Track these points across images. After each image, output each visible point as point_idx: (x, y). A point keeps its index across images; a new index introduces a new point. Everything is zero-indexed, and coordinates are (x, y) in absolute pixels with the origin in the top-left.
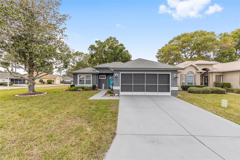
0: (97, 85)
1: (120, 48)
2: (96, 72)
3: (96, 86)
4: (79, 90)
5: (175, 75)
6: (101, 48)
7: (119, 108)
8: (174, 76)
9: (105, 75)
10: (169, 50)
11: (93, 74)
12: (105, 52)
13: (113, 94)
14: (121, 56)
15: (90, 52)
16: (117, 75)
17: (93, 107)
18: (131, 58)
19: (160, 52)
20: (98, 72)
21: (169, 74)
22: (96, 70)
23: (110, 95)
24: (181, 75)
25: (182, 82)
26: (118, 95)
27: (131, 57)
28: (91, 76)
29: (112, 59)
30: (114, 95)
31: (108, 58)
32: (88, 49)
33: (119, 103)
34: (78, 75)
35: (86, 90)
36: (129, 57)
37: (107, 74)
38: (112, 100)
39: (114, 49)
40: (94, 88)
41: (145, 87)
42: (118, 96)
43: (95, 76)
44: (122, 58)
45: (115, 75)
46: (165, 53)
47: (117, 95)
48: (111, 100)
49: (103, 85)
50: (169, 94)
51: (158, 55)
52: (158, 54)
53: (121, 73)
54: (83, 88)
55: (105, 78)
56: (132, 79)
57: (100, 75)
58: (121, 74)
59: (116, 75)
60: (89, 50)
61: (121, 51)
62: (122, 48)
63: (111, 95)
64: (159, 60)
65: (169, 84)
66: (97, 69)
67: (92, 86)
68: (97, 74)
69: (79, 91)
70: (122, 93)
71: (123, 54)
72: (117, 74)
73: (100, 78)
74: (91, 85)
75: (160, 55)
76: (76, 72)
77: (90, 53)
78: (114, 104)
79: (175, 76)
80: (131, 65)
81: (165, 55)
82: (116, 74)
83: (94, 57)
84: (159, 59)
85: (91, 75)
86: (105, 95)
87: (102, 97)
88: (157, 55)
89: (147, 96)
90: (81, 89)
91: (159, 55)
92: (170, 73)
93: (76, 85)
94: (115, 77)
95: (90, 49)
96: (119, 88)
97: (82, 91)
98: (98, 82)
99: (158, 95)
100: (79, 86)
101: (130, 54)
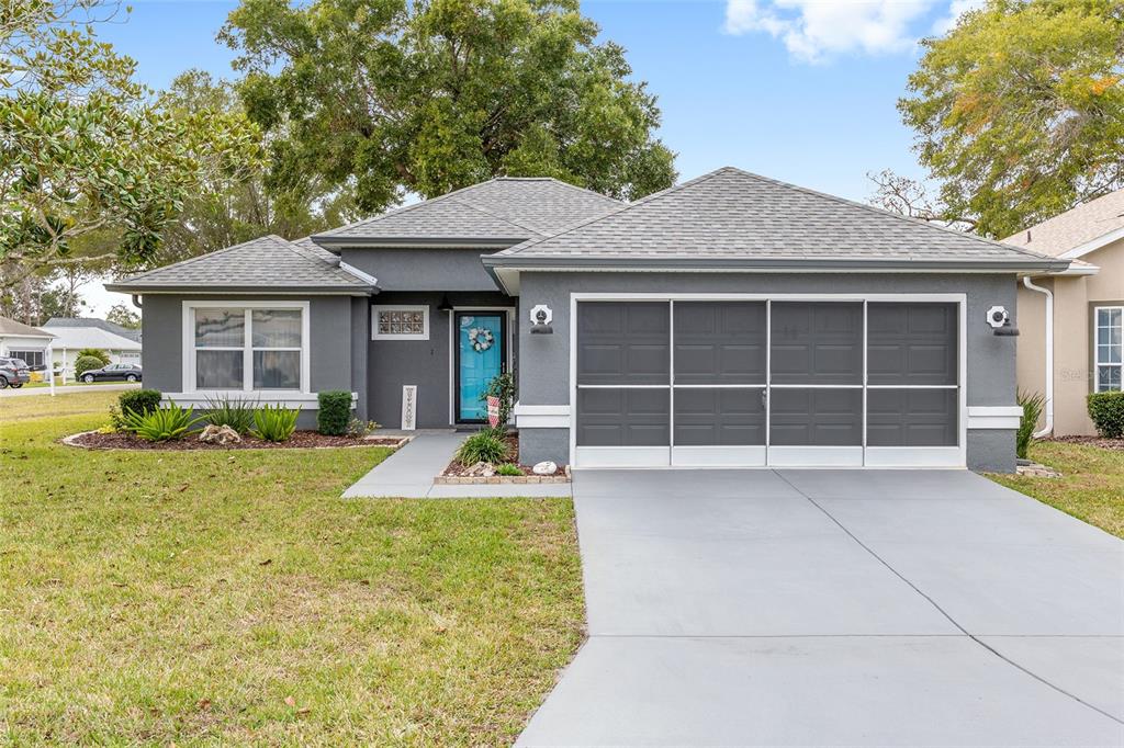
0: (355, 396)
1: (540, 31)
2: (345, 283)
3: (350, 400)
4: (207, 432)
5: (1000, 309)
6: (354, 27)
7: (582, 542)
8: (990, 319)
9: (425, 310)
10: (1024, 54)
11: (322, 300)
12: (393, 74)
13: (514, 461)
14: (556, 111)
15: (234, 64)
16: (549, 313)
17: (404, 538)
18: (651, 129)
19: (941, 67)
20: (363, 277)
21: (954, 307)
22: (345, 266)
23: (496, 473)
24: (1092, 305)
25: (1097, 364)
26: (560, 471)
27: (652, 121)
28: (298, 313)
29: (469, 139)
30: (530, 472)
31: (426, 127)
32: (222, 36)
33: (573, 516)
34: (186, 305)
35: (269, 438)
36: (636, 122)
37: (443, 302)
38: (520, 499)
39: (484, 40)
40: (332, 421)
41: (763, 409)
42: (556, 474)
43: (343, 317)
44: (565, 127)
45: (533, 313)
46: (986, 87)
47: (552, 467)
48: (514, 500)
49: (410, 394)
50: (953, 458)
51: (920, 96)
52: (917, 82)
53: (575, 297)
54: (240, 420)
55: (425, 336)
56: (662, 348)
57: (377, 309)
58: (579, 303)
59: (541, 316)
60: (232, 43)
61: (552, 55)
62: (565, 26)
63: (501, 468)
64: (929, 147)
65: (954, 379)
66: (353, 251)
67: (316, 406)
68: (355, 300)
69: (213, 443)
70: (584, 458)
71: (570, 84)
72: (544, 308)
73: (376, 336)
74: (302, 398)
75: (938, 95)
76: (172, 281)
77: (241, 76)
78: (541, 521)
79: (998, 317)
80: (657, 228)
81: (985, 102)
82: (539, 308)
83: (278, 119)
84: (936, 137)
85: (305, 306)
86: (457, 467)
87: (436, 480)
88: (910, 96)
89: (778, 474)
90: (227, 430)
91: (929, 93)
92: (961, 298)
93: (174, 396)
94: (535, 331)
95: (234, 32)
96: (563, 416)
97: (239, 446)
98: (363, 366)
99: (869, 465)
100: (206, 406)
101: (645, 90)
